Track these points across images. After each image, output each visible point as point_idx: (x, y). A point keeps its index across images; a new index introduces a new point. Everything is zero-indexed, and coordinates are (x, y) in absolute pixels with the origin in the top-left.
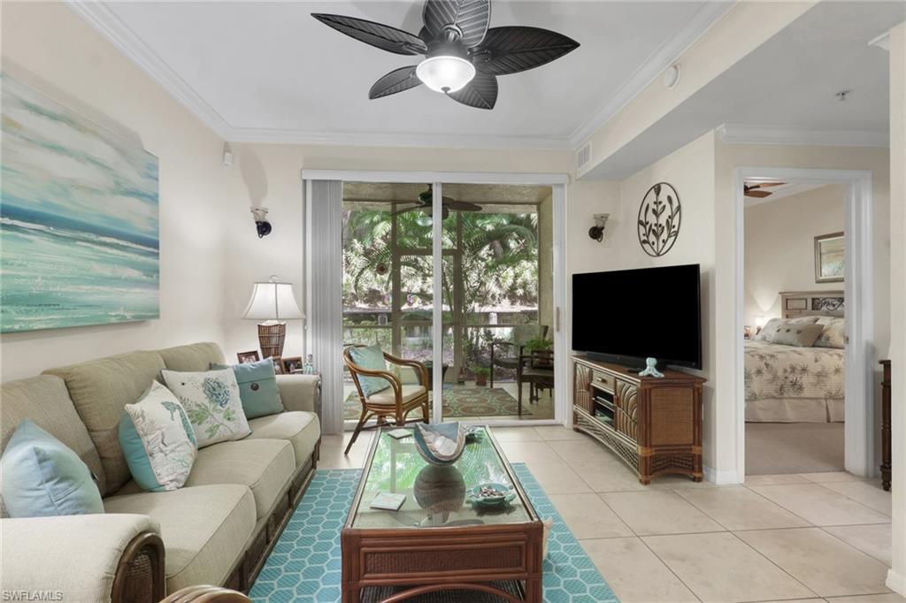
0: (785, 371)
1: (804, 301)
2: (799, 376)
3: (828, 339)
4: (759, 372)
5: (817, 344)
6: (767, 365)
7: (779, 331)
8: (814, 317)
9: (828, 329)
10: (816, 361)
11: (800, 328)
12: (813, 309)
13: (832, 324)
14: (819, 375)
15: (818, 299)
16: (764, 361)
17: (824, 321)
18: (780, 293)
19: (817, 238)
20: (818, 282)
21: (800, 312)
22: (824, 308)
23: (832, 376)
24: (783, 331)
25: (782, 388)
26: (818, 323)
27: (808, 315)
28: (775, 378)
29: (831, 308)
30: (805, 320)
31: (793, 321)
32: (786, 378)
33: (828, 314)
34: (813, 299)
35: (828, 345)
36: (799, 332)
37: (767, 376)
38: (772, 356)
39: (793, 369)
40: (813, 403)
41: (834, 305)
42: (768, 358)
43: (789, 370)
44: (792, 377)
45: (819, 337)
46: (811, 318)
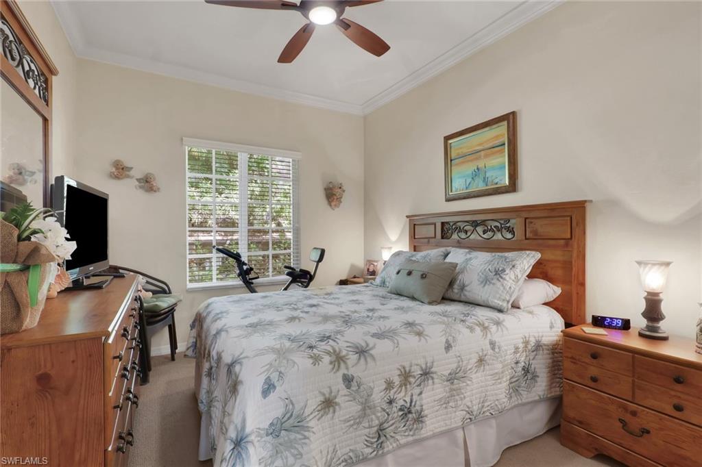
0: (389, 385)
1: (433, 226)
2: (417, 391)
3: (463, 288)
4: (328, 404)
5: (448, 295)
6: (348, 380)
7: (398, 273)
8: (443, 249)
9: (462, 272)
10: (448, 347)
11: (425, 270)
12: (442, 238)
13: (467, 260)
14: (453, 378)
15: (448, 223)
16: (343, 371)
17: (457, 256)
18: (407, 217)
19: (447, 138)
20: (448, 200)
21: (429, 242)
22: (455, 236)
23: (473, 376)
24: (404, 273)
25: (381, 432)
26: (448, 260)
27: (438, 246)
28: (367, 407)
29: (463, 235)
30: (432, 254)
31: (419, 256)
32: (391, 402)
33: (459, 245)
34: (443, 224)
35: (463, 298)
36: (423, 276)
37: (348, 407)
38: (362, 352)
39: (406, 376)
40: (443, 442)
41: (466, 232)
42: (353, 358)
43: (397, 381)
44: (402, 398)
45: (451, 284)
46: (440, 251)
